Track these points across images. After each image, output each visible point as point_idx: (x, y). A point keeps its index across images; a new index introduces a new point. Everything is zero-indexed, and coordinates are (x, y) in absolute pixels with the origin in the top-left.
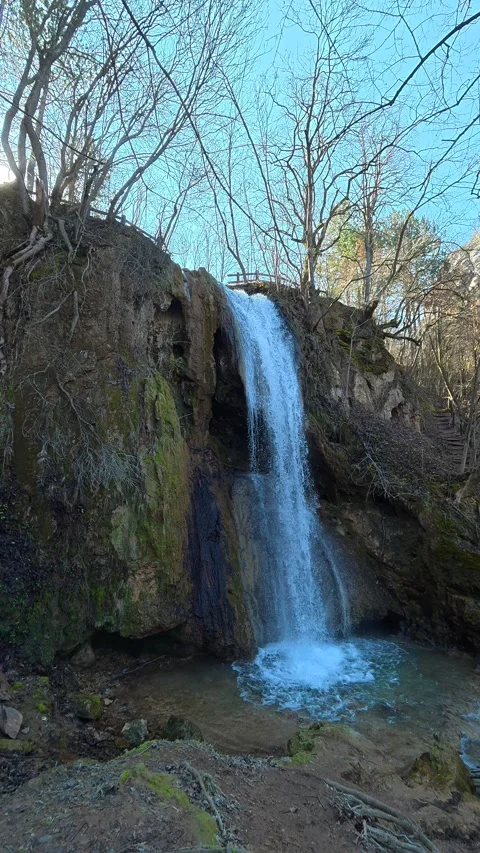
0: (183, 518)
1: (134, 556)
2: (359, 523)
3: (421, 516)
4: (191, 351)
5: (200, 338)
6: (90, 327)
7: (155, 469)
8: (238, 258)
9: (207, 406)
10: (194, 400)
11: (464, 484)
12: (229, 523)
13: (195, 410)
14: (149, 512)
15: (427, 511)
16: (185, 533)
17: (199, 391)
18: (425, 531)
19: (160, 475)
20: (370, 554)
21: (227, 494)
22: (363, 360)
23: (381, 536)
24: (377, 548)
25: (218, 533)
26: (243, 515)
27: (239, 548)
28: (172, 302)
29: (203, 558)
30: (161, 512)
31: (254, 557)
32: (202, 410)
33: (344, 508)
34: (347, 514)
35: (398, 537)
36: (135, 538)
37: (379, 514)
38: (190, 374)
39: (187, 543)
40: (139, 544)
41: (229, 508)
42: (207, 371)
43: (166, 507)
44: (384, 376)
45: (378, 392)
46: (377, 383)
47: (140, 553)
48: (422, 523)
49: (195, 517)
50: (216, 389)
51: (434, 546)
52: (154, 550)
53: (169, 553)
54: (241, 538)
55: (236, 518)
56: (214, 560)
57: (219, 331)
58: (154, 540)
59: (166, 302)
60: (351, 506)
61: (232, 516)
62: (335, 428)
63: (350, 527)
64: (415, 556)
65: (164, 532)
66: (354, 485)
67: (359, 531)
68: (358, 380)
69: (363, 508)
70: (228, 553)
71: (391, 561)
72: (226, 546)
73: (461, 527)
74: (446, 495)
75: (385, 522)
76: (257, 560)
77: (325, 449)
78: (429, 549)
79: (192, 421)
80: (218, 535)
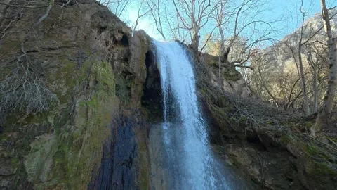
0: (101, 145)
1: (44, 177)
2: (241, 157)
3: (289, 146)
4: (132, 59)
5: (137, 53)
6: (65, 33)
7: (87, 109)
8: (162, 34)
9: (140, 88)
10: (132, 84)
11: (315, 122)
12: (144, 153)
13: (132, 89)
14: (72, 138)
15: (293, 142)
16: (99, 156)
17: (135, 80)
18: (296, 158)
19: (90, 114)
20: (254, 180)
21: (146, 134)
22: (227, 75)
23: (260, 165)
24: (259, 175)
25: (131, 159)
26: (156, 148)
27: (150, 174)
28: (123, 37)
29: (114, 181)
30: (82, 140)
31: (162, 182)
32: (137, 90)
33: (229, 147)
34: (231, 151)
35: (273, 166)
36: (51, 160)
37: (254, 150)
38: (131, 71)
39: (99, 166)
40: (52, 166)
41: (146, 143)
42: (141, 71)
43: (87, 135)
44: (238, 81)
45: (236, 89)
46: (235, 85)
47: (51, 175)
48: (291, 151)
49: (113, 146)
50: (146, 79)
51: (308, 170)
52: (65, 170)
53: (77, 174)
54: (153, 166)
55: (150, 150)
56: (123, 182)
57: (148, 52)
58: (67, 162)
59: (119, 37)
60: (233, 146)
61: (147, 148)
62: (216, 98)
63: (235, 160)
64: (291, 180)
65: (79, 156)
66: (233, 131)
67: (242, 163)
68: (225, 83)
69: (242, 146)
70: (137, 177)
71: (272, 185)
72: (137, 170)
73: (326, 153)
74: (303, 131)
75: (260, 155)
76: (165, 183)
77: (211, 108)
78: (305, 173)
79: (130, 95)
80: (131, 161)
